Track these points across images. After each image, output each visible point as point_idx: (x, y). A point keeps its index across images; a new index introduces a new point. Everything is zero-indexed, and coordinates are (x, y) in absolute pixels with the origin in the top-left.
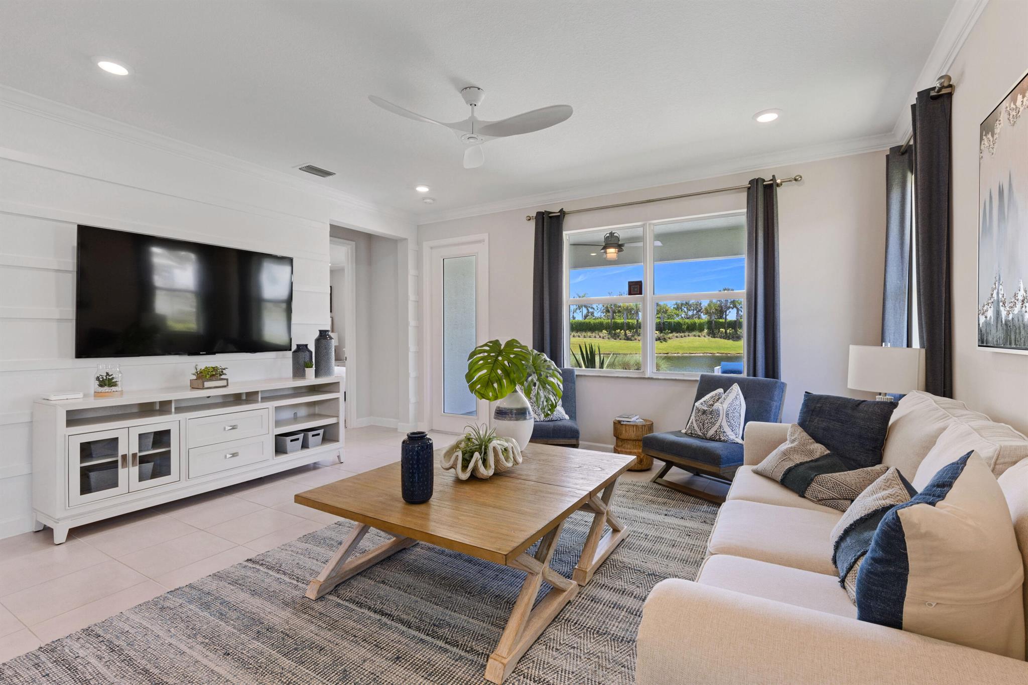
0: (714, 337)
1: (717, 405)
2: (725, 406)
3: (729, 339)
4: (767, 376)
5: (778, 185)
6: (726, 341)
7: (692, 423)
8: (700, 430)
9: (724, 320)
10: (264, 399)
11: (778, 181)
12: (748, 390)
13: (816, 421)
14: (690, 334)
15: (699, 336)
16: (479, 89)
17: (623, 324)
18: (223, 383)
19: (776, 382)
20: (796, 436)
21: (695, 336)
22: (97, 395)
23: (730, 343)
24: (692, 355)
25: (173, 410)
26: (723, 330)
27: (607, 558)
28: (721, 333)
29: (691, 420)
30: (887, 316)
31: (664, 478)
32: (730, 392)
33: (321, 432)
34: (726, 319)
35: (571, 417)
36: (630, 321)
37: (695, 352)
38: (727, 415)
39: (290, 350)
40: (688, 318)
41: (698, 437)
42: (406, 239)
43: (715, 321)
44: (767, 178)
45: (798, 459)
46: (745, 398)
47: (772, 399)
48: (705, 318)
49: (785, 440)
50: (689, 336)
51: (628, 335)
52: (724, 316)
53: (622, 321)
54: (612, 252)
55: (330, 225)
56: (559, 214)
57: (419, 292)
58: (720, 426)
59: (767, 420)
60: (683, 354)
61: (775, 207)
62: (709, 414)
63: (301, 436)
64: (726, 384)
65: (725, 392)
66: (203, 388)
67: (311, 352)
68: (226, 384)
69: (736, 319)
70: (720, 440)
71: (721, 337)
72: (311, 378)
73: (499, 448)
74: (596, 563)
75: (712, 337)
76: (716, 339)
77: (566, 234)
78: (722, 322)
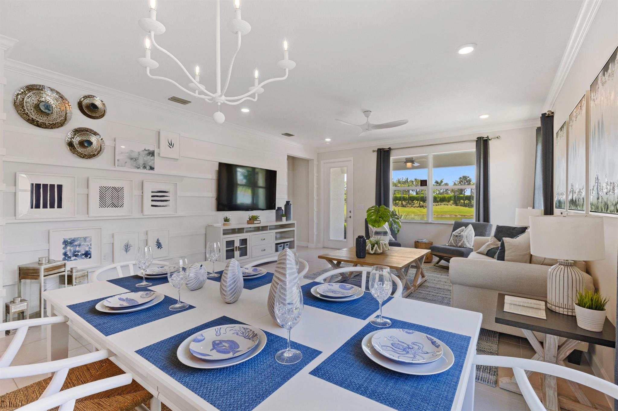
0: (457, 206)
1: (462, 233)
2: (466, 233)
3: (466, 207)
4: (484, 221)
5: (490, 140)
6: (464, 208)
7: (451, 241)
8: (455, 243)
9: (463, 195)
10: (270, 229)
11: (490, 138)
12: (475, 227)
13: (500, 235)
14: (442, 204)
15: (447, 205)
16: (371, 111)
17: (400, 197)
18: (259, 222)
19: (488, 224)
20: (492, 240)
21: (445, 205)
22: (224, 225)
23: (467, 209)
24: (443, 216)
25: (245, 232)
26: (463, 201)
27: (421, 284)
28: (461, 203)
29: (450, 240)
30: (535, 197)
31: (439, 264)
32: (468, 228)
33: (288, 244)
34: (464, 194)
35: (395, 240)
36: (405, 196)
37: (445, 214)
38: (467, 237)
39: (275, 209)
40: (440, 194)
41: (454, 246)
42: (313, 159)
43: (457, 196)
44: (485, 136)
45: (492, 247)
46: (475, 231)
47: (486, 231)
48: (452, 194)
49: (489, 241)
50: (441, 205)
51: (404, 204)
52: (463, 193)
53: (400, 195)
54: (409, 165)
55: (287, 155)
56: (388, 149)
57: (318, 184)
58: (464, 242)
59: (484, 236)
60: (437, 215)
61: (488, 149)
62: (459, 237)
63: (282, 245)
64: (466, 225)
65: (466, 228)
66: (254, 224)
67: (283, 210)
68: (260, 222)
69: (470, 195)
70: (463, 247)
71: (461, 206)
72: (284, 221)
73: (383, 244)
74: (418, 284)
75: (455, 205)
76: (458, 206)
77: (392, 159)
78: (462, 197)
